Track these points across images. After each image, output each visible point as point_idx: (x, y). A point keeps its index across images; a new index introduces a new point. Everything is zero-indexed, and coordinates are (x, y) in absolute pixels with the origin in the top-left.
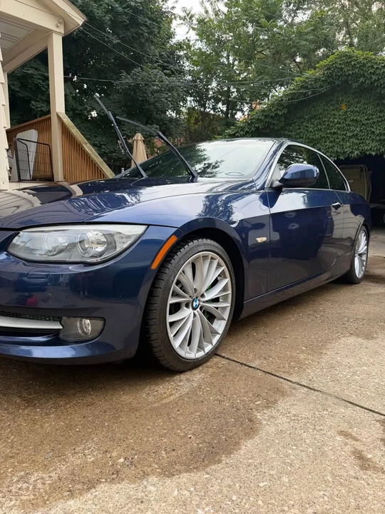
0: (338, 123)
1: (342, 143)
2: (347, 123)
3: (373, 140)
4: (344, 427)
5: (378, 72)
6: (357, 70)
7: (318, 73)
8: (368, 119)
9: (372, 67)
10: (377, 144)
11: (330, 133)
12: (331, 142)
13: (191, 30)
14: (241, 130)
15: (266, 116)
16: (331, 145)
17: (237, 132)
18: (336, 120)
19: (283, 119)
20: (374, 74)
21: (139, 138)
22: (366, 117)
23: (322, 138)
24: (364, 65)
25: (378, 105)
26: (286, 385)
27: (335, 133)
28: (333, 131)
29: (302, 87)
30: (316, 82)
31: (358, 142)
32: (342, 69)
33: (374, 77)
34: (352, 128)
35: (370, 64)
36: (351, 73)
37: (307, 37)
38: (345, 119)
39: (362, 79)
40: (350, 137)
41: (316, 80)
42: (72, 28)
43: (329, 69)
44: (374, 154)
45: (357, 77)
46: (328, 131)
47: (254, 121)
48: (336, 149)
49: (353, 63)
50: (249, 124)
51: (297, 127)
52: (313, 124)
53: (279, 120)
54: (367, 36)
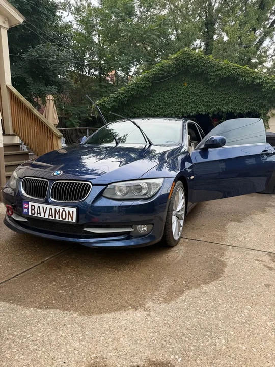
0: (183, 94)
1: (185, 106)
2: (188, 94)
3: (203, 105)
4: (255, 258)
5: (206, 65)
6: (193, 63)
7: (170, 62)
8: (200, 93)
9: (202, 62)
10: (206, 108)
11: (178, 100)
12: (179, 105)
13: (70, 14)
14: (122, 95)
15: (138, 87)
16: (179, 107)
17: (119, 96)
18: (181, 92)
19: (149, 89)
20: (203, 66)
21: (51, 98)
22: (199, 91)
23: (173, 102)
24: (198, 60)
25: (205, 84)
26: (222, 246)
27: (181, 100)
28: (180, 98)
29: (161, 70)
30: (169, 68)
31: (195, 106)
32: (185, 61)
33: (204, 68)
34: (191, 97)
35: (201, 60)
36: (190, 64)
37: (156, 33)
38: (187, 92)
39: (196, 69)
40: (190, 103)
41: (170, 66)
42: (14, 24)
43: (177, 60)
44: (204, 113)
45: (194, 67)
46: (177, 98)
47: (130, 89)
48: (182, 110)
49: (191, 58)
50: (127, 91)
51: (157, 95)
52: (167, 93)
53: (146, 90)
54: (188, 34)
